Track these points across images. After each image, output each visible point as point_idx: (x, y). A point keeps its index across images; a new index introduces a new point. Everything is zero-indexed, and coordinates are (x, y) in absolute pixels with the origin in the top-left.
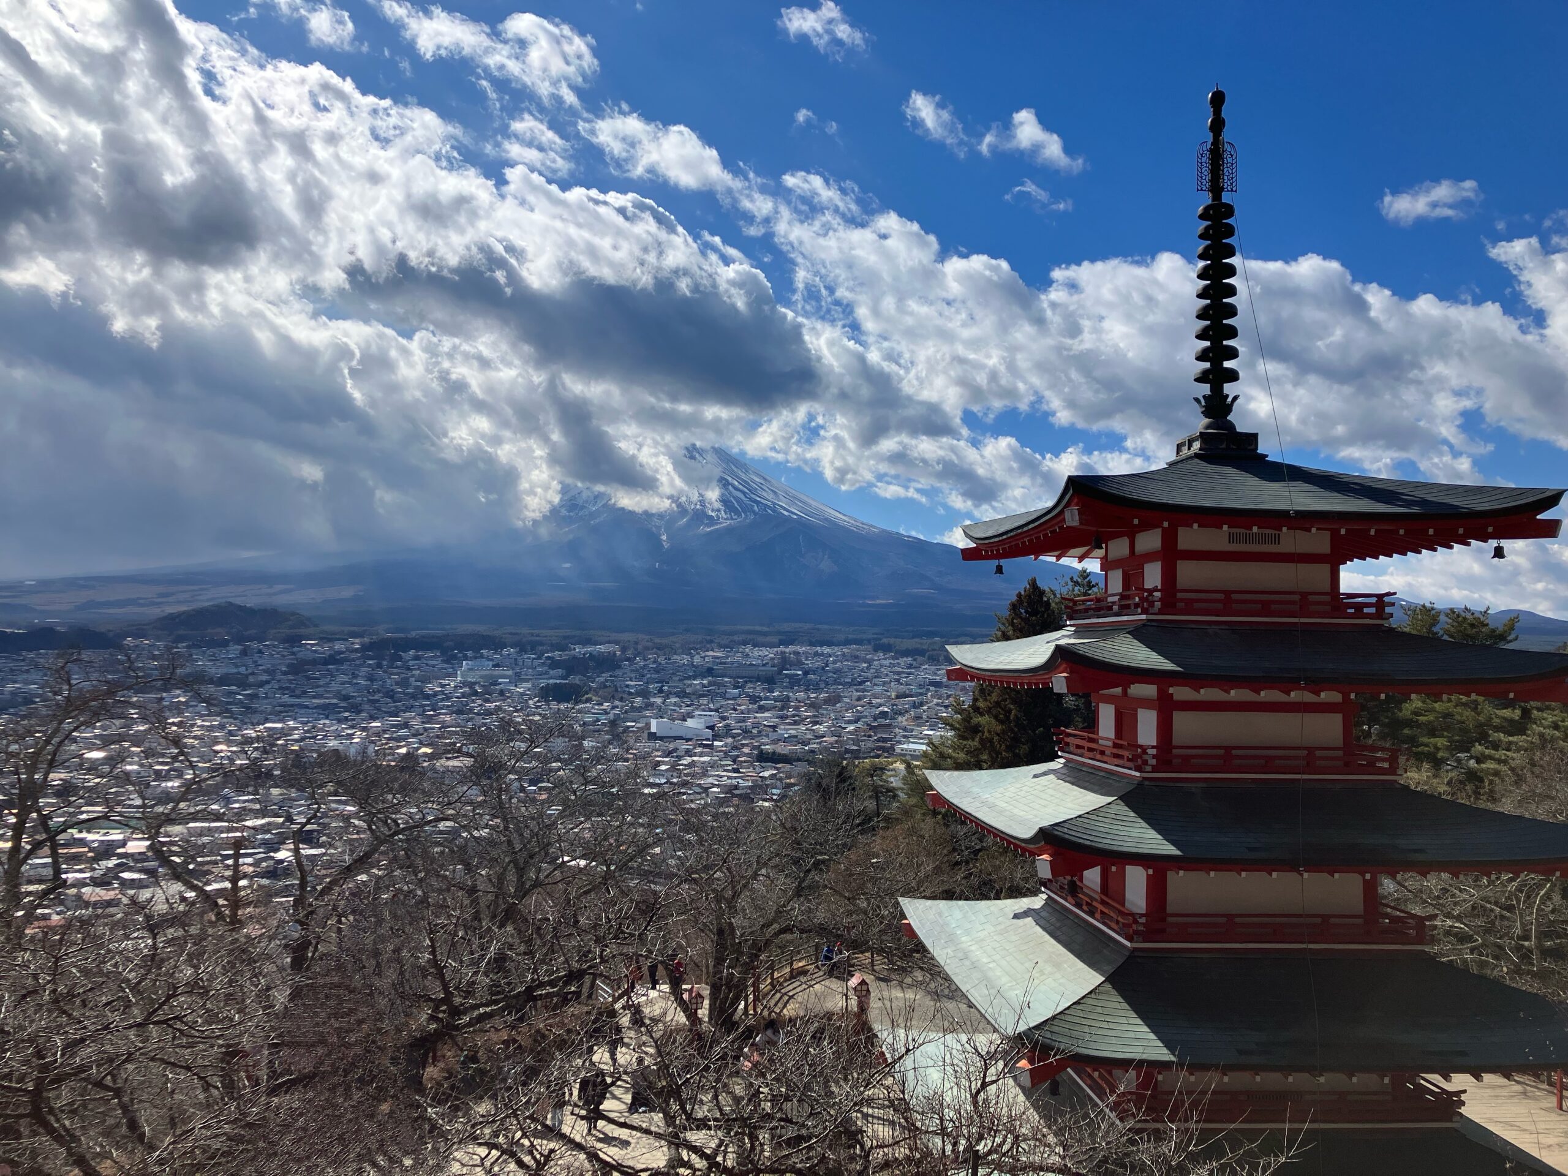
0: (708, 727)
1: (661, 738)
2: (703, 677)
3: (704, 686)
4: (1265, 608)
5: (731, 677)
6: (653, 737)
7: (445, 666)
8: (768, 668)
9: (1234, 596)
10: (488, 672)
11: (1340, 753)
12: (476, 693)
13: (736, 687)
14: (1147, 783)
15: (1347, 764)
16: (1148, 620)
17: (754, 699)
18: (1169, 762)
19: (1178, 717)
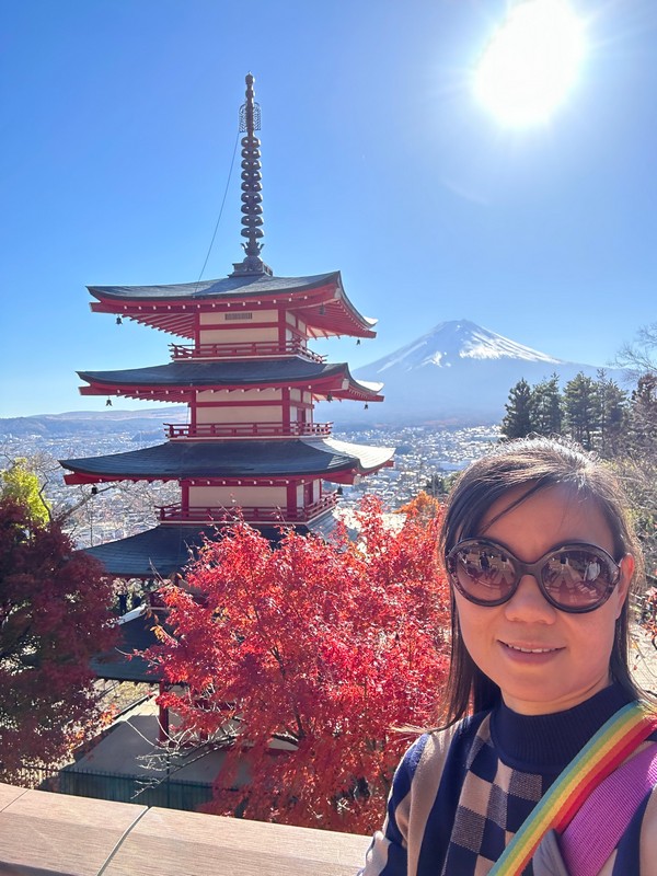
4: (235, 352)
11: (281, 425)
15: (284, 431)
18: (195, 432)
19: (198, 409)
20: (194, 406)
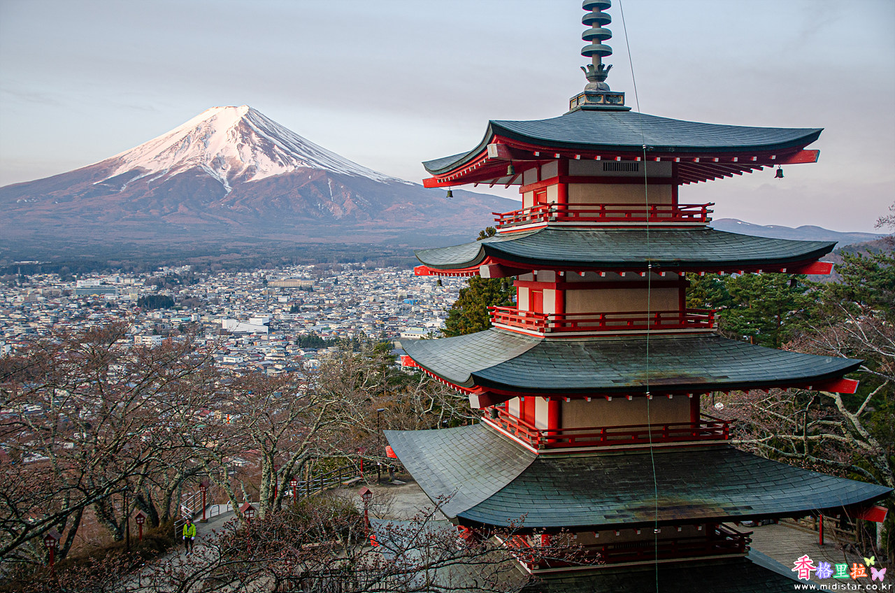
0: (264, 324)
1: (231, 334)
2: (260, 288)
4: (629, 216)
5: (280, 288)
6: (224, 332)
9: (607, 208)
11: (677, 315)
12: (88, 304)
13: (284, 295)
14: (548, 340)
15: (681, 322)
16: (549, 226)
18: (564, 325)
19: (569, 294)
20: (562, 287)
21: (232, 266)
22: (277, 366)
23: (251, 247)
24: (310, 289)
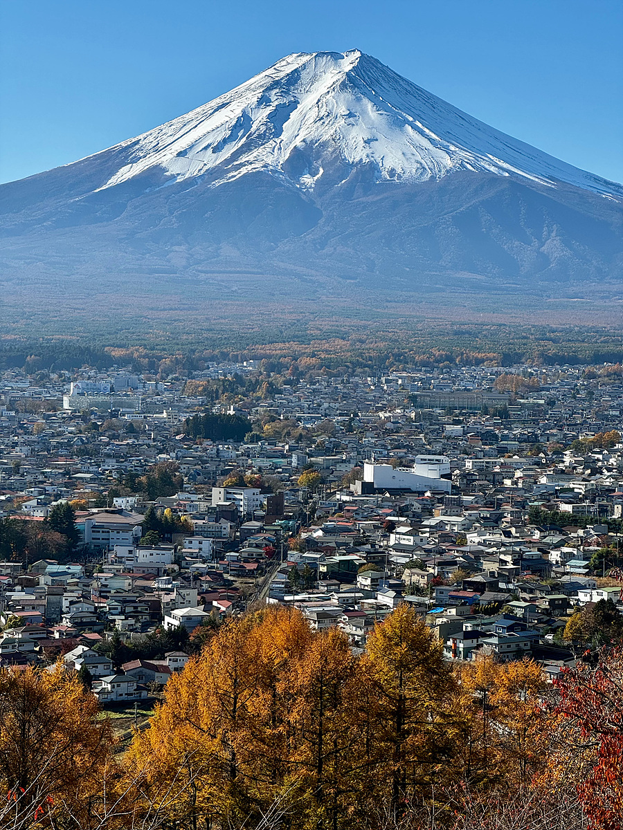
0: (442, 476)
1: (381, 491)
2: (405, 408)
3: (409, 419)
5: (443, 408)
6: (368, 488)
7: (38, 389)
8: (495, 394)
10: (100, 399)
12: (95, 426)
13: (457, 422)
17: (488, 437)
21: (339, 363)
22: (502, 557)
23: (365, 327)
24: (504, 414)
